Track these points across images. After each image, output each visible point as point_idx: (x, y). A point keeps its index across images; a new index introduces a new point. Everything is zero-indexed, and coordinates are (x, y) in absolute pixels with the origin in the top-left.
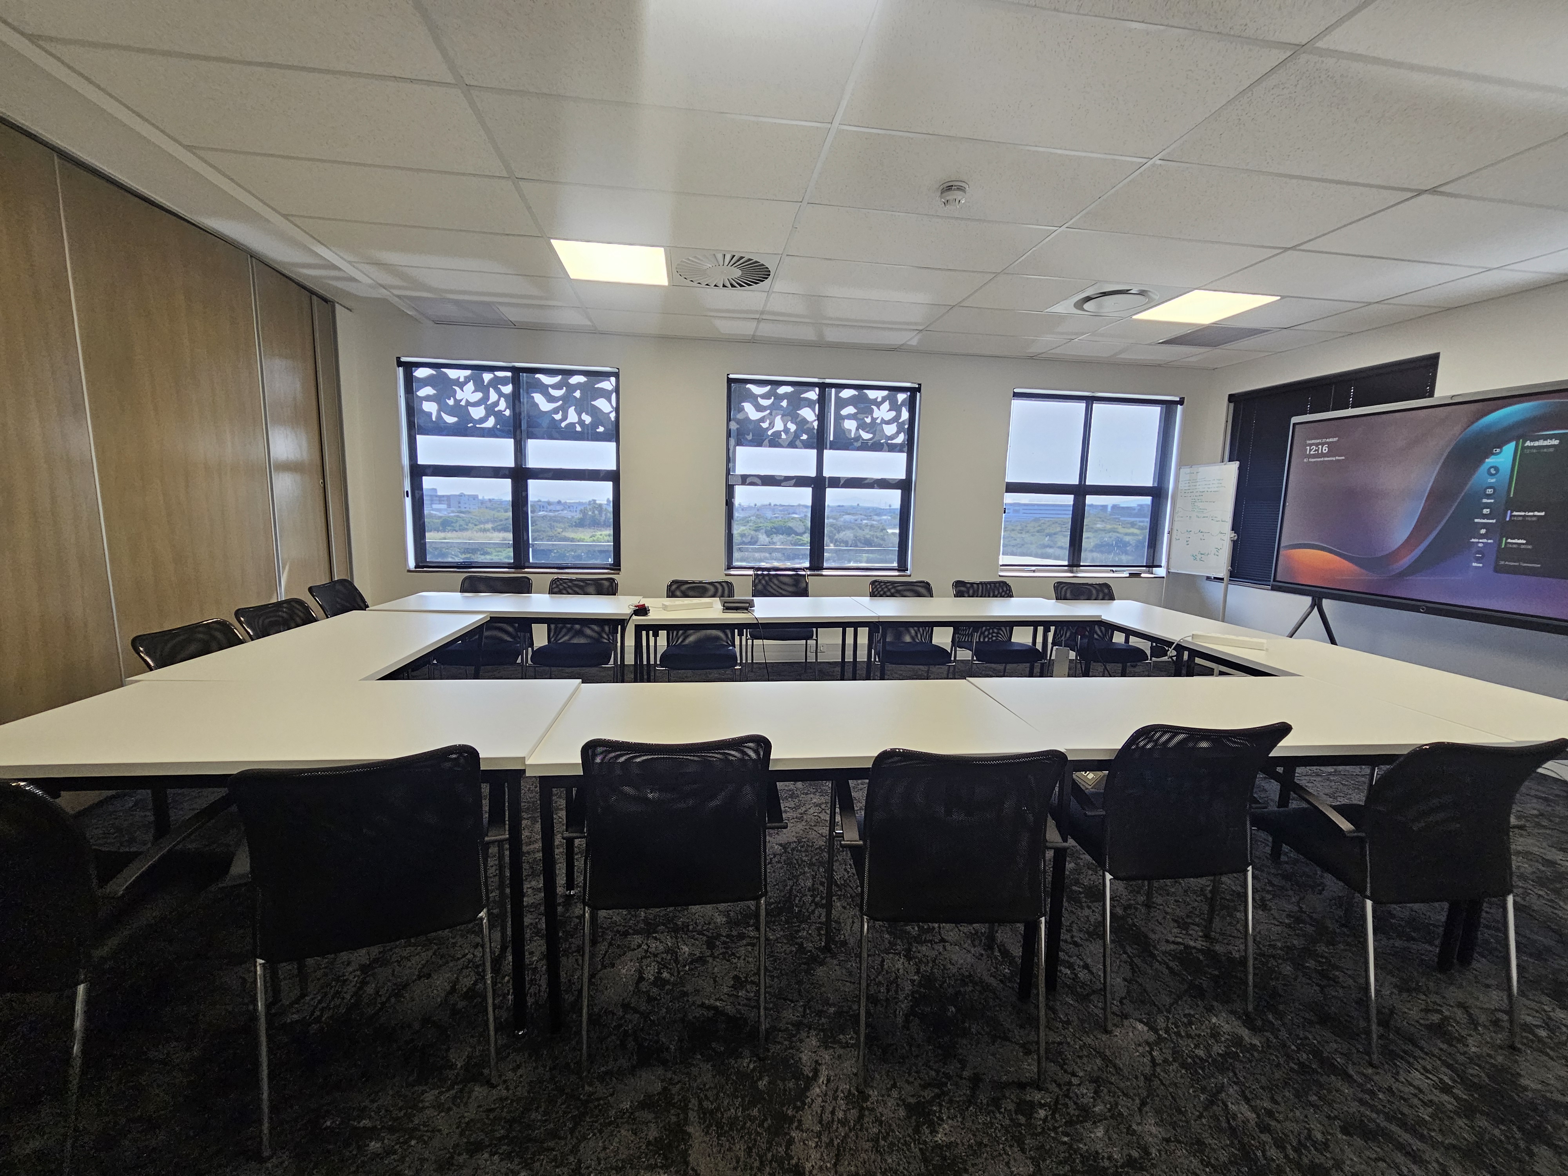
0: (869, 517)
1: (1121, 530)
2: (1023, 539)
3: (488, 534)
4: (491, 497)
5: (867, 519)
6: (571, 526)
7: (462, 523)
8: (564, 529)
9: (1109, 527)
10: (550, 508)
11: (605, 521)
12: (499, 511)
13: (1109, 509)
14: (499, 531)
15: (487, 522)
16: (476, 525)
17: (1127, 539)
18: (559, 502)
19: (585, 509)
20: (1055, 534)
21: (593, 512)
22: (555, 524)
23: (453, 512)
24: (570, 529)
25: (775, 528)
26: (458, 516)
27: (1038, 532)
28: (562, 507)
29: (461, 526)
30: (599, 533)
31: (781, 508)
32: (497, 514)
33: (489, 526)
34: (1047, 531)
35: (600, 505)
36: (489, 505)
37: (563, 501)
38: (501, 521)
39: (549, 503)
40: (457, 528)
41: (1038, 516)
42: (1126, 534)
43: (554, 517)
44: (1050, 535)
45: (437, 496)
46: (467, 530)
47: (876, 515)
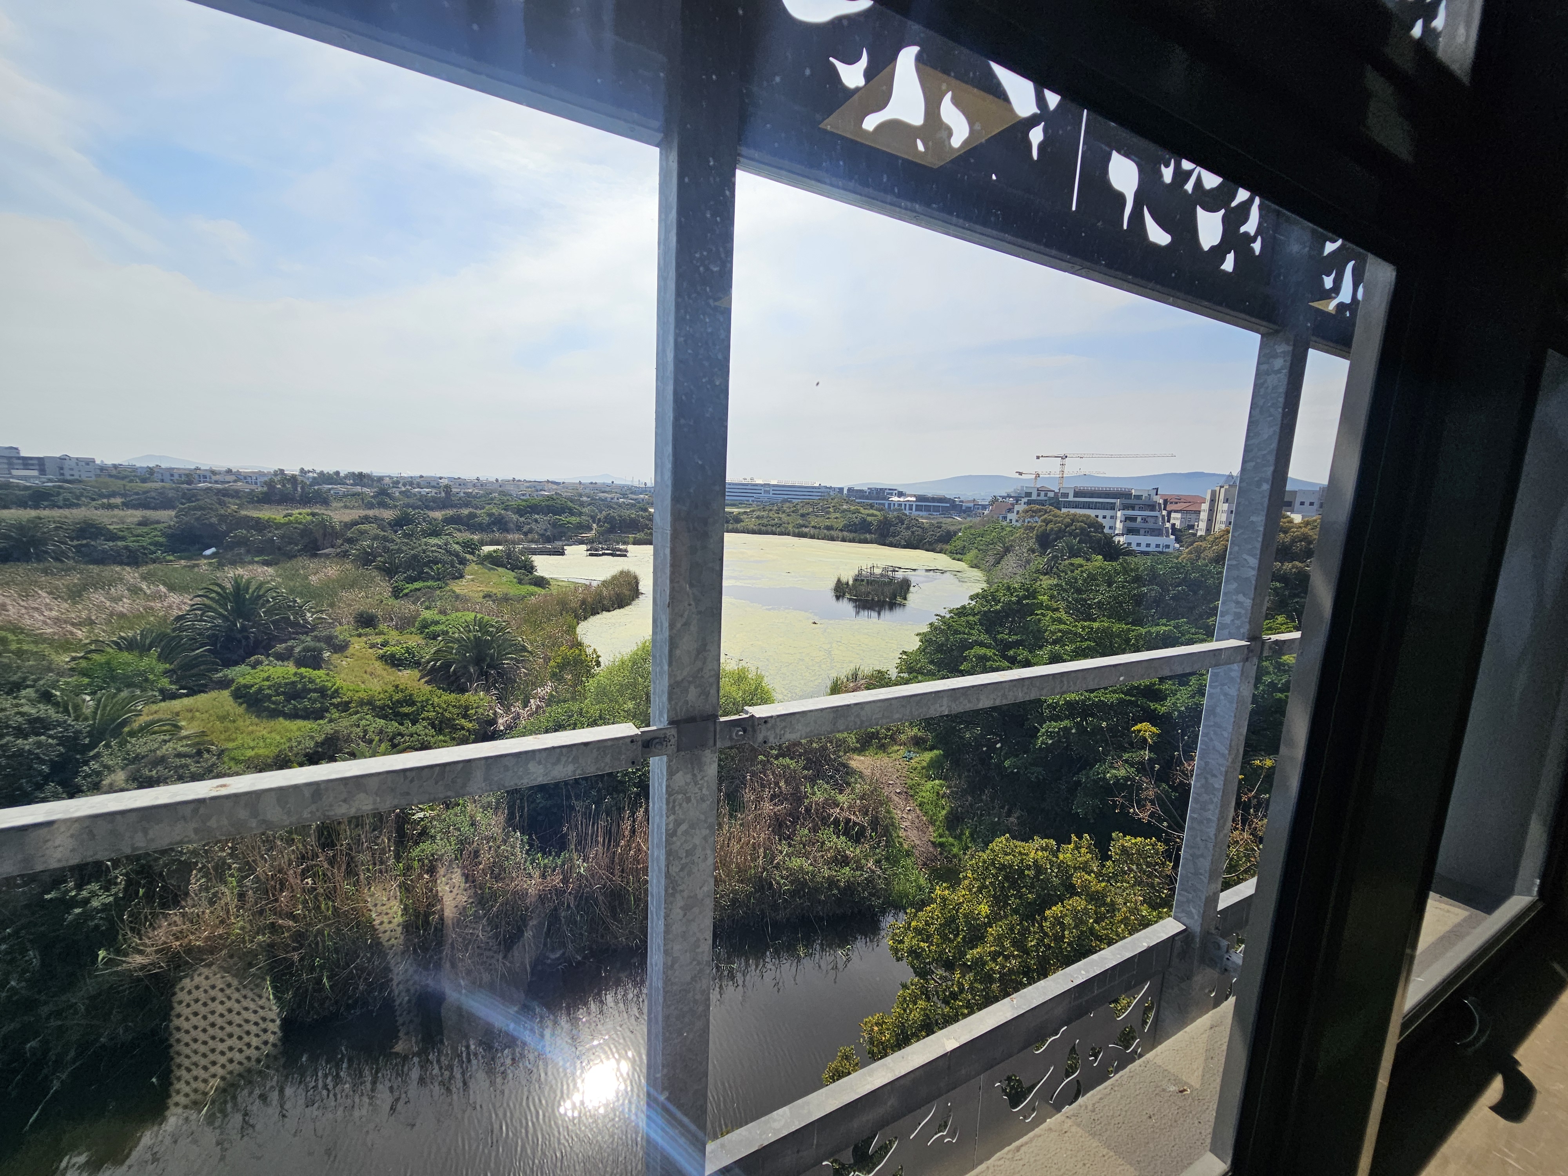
0: (624, 496)
1: (862, 510)
2: (780, 519)
3: (116, 512)
4: (116, 462)
5: (624, 498)
6: (252, 502)
7: (69, 496)
8: (241, 506)
9: (853, 508)
10: (214, 478)
11: (301, 496)
12: (131, 481)
13: (845, 491)
14: (136, 507)
15: (113, 495)
16: (94, 500)
17: (869, 519)
18: (229, 471)
19: (272, 481)
20: (808, 514)
21: (284, 486)
22: (226, 499)
23: (50, 480)
24: (251, 506)
25: (528, 507)
26: (60, 487)
27: (793, 512)
28: (234, 478)
29: (65, 500)
30: (298, 511)
31: (528, 484)
32: (129, 486)
33: (118, 500)
34: (801, 512)
35: (294, 477)
36: (114, 472)
37: (234, 470)
38: (137, 494)
39: (214, 473)
40: (61, 503)
41: (786, 497)
42: (868, 515)
43: (224, 489)
44: (803, 515)
45: (19, 458)
46: (78, 506)
47: (631, 493)
